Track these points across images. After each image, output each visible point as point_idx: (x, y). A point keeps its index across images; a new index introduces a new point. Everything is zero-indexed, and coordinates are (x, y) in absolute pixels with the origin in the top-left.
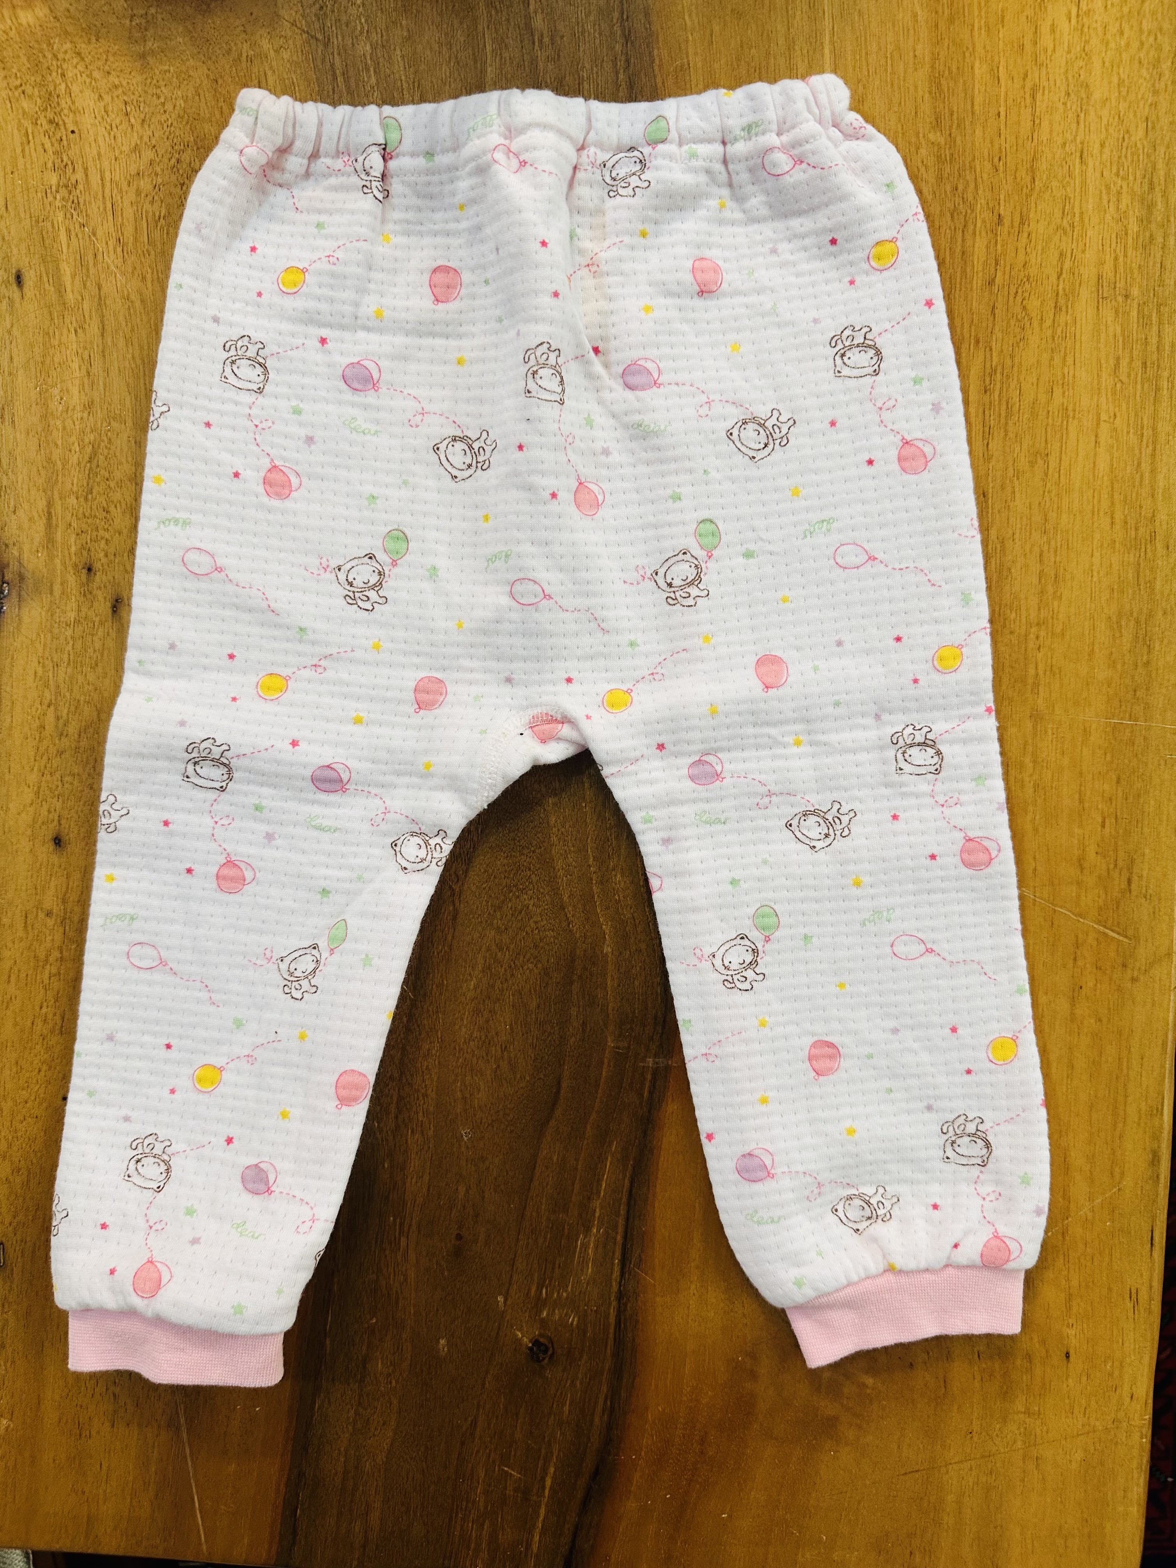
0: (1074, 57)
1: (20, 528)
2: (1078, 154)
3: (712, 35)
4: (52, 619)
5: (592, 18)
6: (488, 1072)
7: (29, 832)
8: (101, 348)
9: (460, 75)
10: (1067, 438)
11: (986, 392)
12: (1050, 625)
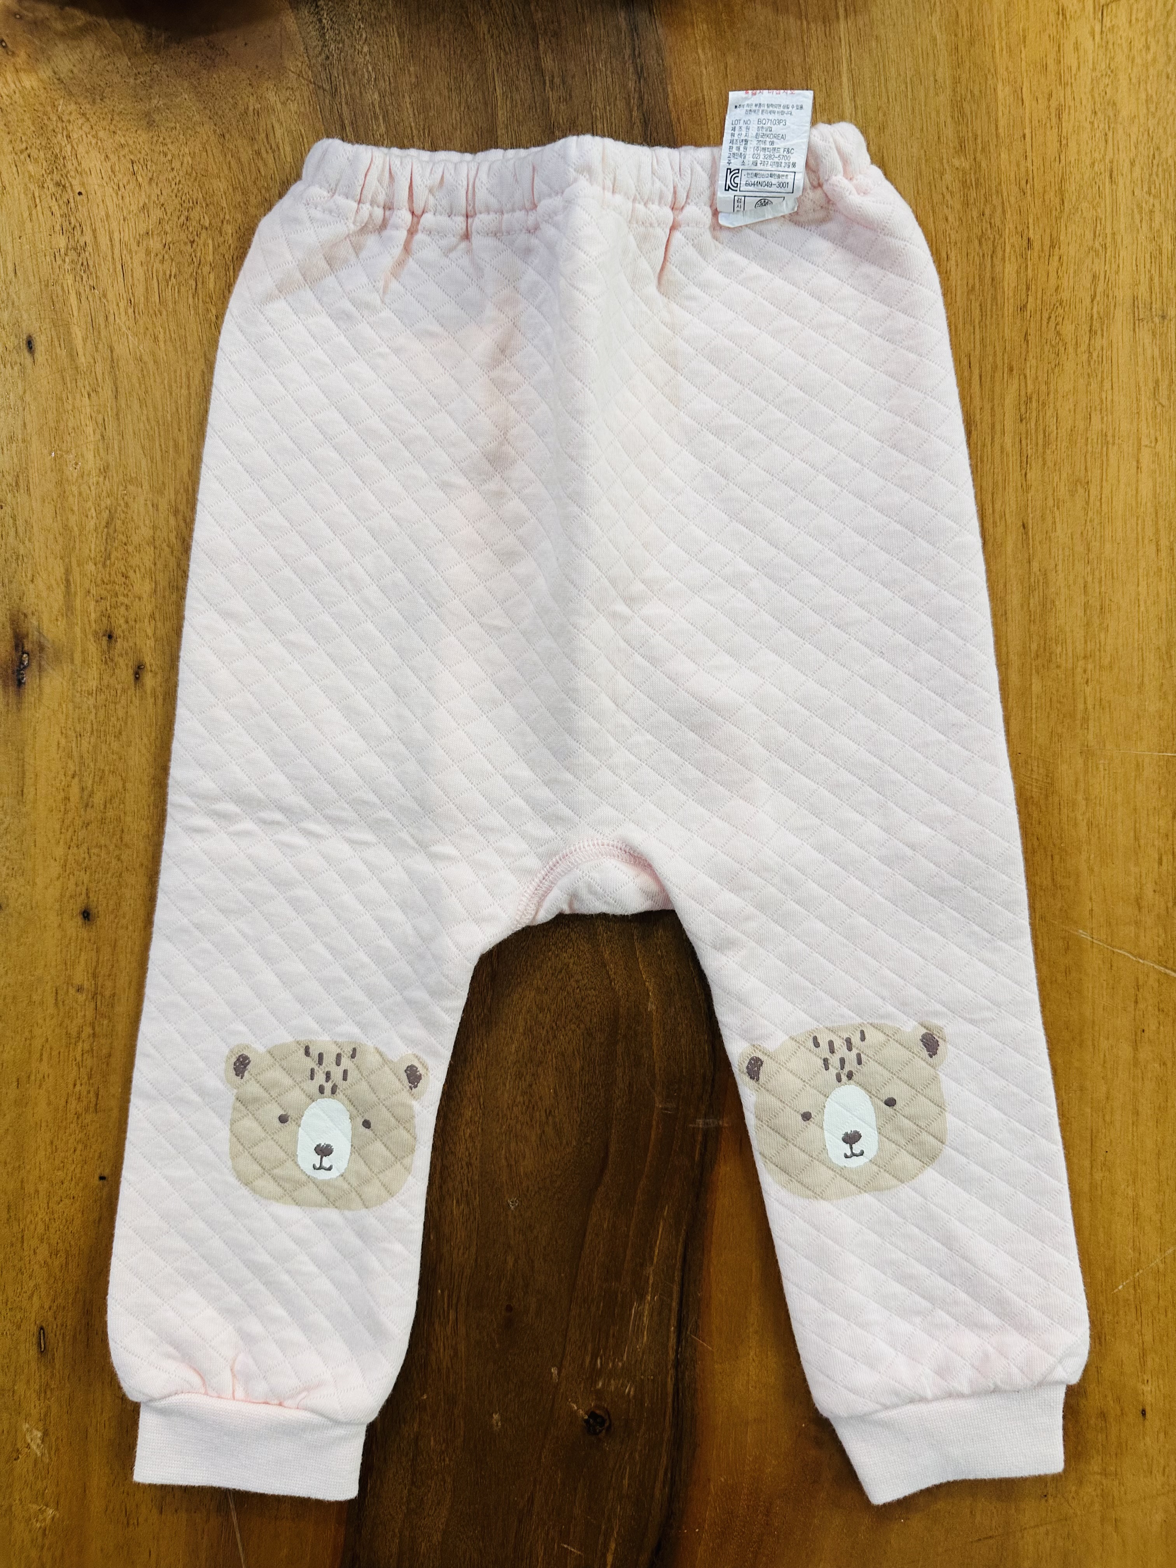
0: (1099, 76)
1: (38, 596)
2: (1108, 174)
3: (726, 68)
4: (74, 689)
5: (603, 56)
6: (533, 1138)
7: (57, 906)
8: (115, 411)
9: (470, 118)
10: (1108, 465)
11: (1021, 421)
12: (1097, 658)
